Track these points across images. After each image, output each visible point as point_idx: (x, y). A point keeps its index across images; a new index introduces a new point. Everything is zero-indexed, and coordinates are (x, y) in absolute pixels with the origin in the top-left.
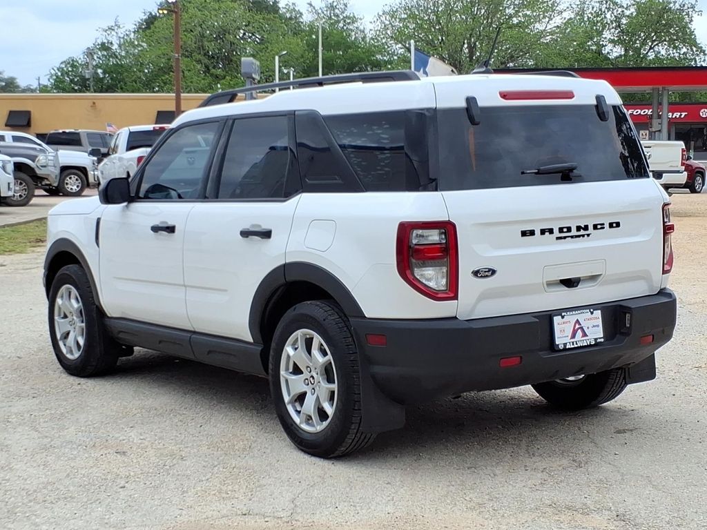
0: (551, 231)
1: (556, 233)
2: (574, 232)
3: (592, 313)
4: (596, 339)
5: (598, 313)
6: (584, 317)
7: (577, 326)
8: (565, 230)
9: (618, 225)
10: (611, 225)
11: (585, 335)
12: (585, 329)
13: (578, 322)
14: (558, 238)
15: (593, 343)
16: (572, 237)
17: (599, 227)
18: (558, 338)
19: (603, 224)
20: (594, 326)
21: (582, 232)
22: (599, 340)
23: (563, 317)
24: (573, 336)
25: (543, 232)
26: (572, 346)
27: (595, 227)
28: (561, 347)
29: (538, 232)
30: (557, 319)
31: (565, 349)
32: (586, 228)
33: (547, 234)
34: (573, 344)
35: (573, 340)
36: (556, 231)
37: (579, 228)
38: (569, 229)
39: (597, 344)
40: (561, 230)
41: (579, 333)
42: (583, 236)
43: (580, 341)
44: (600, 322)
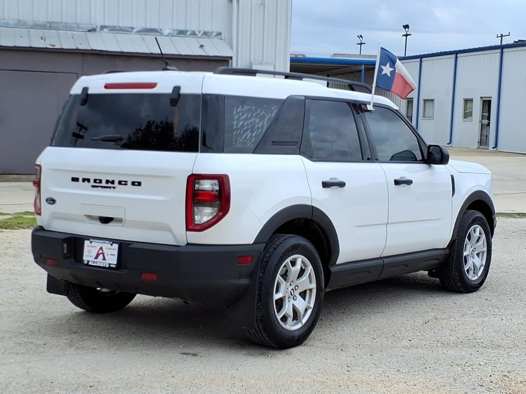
0: (88, 180)
1: (92, 183)
2: (104, 184)
3: (112, 245)
4: (110, 264)
5: (116, 246)
6: (106, 246)
7: (101, 251)
8: (98, 181)
9: (139, 184)
10: (133, 183)
11: (104, 259)
12: (105, 255)
13: (101, 248)
14: (93, 186)
15: (107, 266)
16: (102, 187)
17: (123, 183)
18: (86, 256)
19: (126, 182)
20: (111, 255)
21: (110, 185)
22: (112, 266)
23: (91, 242)
24: (96, 258)
25: (84, 180)
26: (93, 264)
27: (120, 183)
28: (86, 262)
29: (81, 180)
30: (87, 243)
31: (87, 265)
32: (113, 182)
33: (86, 182)
34: (94, 263)
35: (95, 260)
36: (92, 181)
37: (107, 182)
38: (101, 181)
39: (110, 268)
40: (95, 181)
41: (101, 257)
42: (110, 187)
43: (100, 262)
44: (116, 253)
